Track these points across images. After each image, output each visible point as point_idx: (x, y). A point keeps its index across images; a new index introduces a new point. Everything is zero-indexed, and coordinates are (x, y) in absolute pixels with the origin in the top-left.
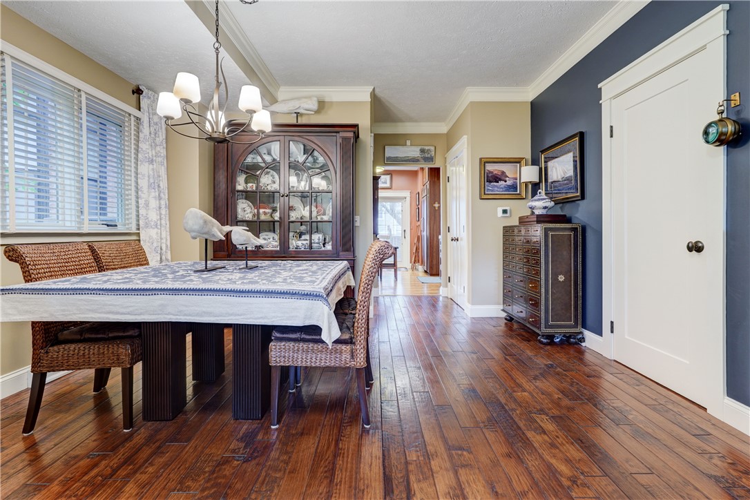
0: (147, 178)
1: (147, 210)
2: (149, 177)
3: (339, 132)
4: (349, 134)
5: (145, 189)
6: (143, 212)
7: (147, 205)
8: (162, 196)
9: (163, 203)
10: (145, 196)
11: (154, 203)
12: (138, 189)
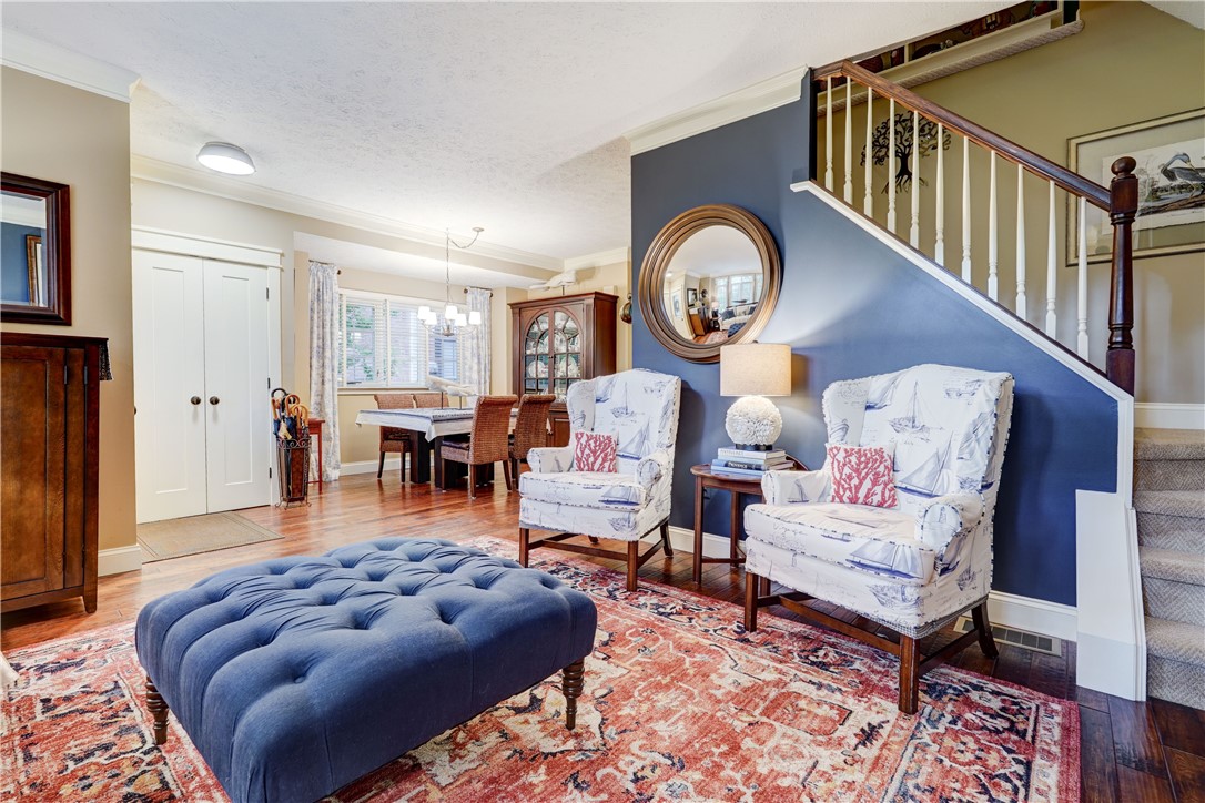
3: (582, 301)
4: (590, 301)
5: (469, 358)
6: (467, 374)
7: (471, 368)
8: (482, 361)
9: (482, 367)
10: (469, 363)
11: (475, 367)
12: (465, 358)
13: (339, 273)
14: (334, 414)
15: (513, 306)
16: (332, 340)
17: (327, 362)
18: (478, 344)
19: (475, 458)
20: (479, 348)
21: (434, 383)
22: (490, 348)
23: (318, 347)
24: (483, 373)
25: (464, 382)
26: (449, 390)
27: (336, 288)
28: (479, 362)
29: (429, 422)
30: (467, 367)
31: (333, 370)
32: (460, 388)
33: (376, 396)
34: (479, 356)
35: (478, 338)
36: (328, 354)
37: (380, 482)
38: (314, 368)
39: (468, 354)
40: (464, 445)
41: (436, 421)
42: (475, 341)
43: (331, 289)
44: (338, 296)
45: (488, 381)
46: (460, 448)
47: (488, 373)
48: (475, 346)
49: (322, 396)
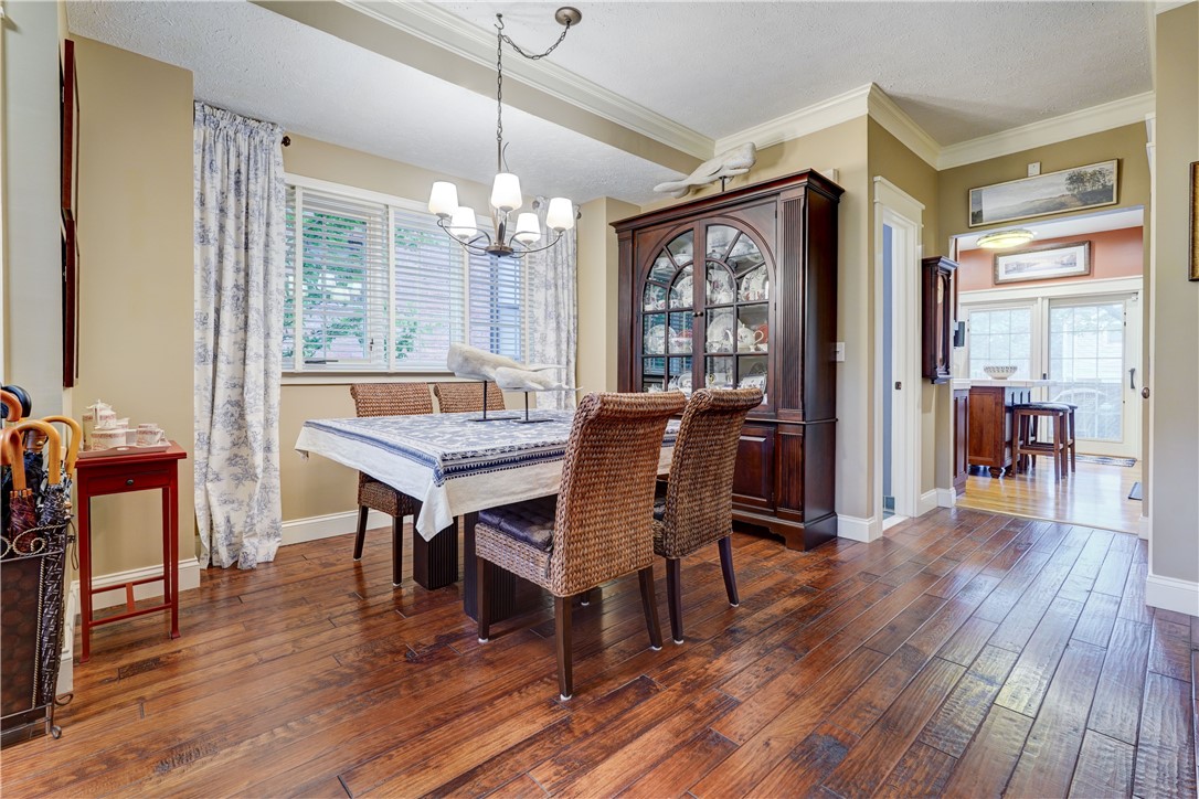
0: (543, 307)
1: (544, 346)
2: (546, 305)
3: (778, 194)
4: (797, 192)
5: (541, 321)
6: (538, 347)
7: (544, 339)
8: (563, 326)
9: (564, 335)
10: (541, 329)
11: (552, 337)
12: (534, 321)
13: (286, 141)
14: (267, 423)
15: (619, 226)
16: (266, 274)
17: (254, 317)
18: (556, 296)
19: (569, 578)
20: (557, 303)
21: (466, 359)
22: (577, 305)
23: (237, 286)
24: (564, 346)
25: (532, 362)
26: (499, 376)
27: (278, 171)
28: (558, 328)
29: (429, 472)
30: (537, 335)
31: (267, 335)
32: (524, 373)
33: (353, 388)
34: (558, 316)
35: (556, 286)
36: (256, 300)
37: (358, 567)
38: (224, 331)
39: (539, 313)
40: (540, 536)
41: (453, 469)
42: (552, 291)
43: (267, 171)
44: (283, 189)
45: (573, 360)
46: (526, 540)
47: (573, 347)
48: (551, 300)
49: (240, 385)
